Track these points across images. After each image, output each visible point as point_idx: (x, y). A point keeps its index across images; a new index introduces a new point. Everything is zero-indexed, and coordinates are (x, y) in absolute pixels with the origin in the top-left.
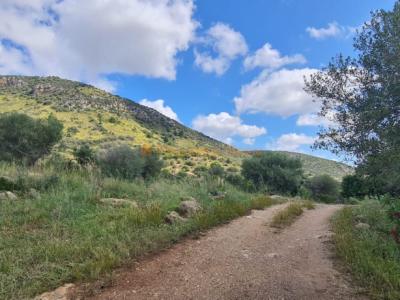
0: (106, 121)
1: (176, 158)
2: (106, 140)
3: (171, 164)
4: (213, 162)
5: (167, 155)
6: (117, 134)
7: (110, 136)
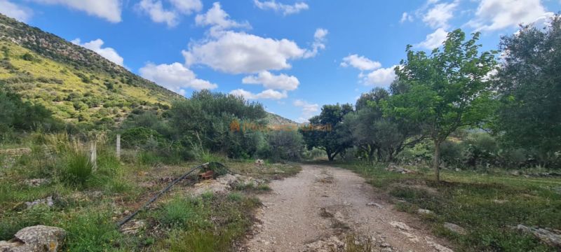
0: (17, 57)
1: (120, 106)
2: (16, 81)
3: (114, 112)
4: (165, 111)
5: (109, 102)
6: (36, 75)
7: (24, 77)
